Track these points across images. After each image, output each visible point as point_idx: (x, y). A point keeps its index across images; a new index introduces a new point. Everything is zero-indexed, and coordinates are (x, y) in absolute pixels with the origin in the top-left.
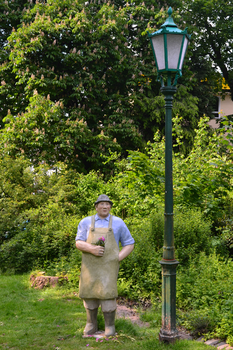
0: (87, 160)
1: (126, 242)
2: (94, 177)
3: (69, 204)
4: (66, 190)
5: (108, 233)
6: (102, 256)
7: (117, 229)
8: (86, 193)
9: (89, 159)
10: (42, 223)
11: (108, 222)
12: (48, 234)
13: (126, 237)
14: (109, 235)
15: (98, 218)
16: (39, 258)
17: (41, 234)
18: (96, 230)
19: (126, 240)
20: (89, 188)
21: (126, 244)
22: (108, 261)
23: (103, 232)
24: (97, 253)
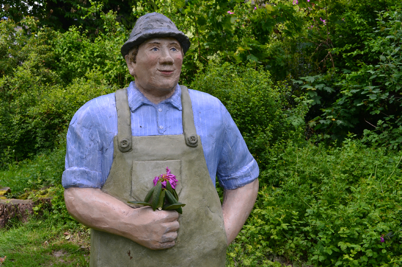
0: (65, 16)
1: (239, 174)
2: (75, 34)
3: (46, 70)
4: (41, 52)
5: (184, 153)
6: (171, 248)
7: (211, 136)
8: (68, 56)
9: (67, 15)
10: (11, 98)
11: (177, 114)
12: (20, 113)
13: (237, 159)
14: (191, 162)
15: (141, 99)
16: (9, 147)
17: (11, 112)
18: (138, 146)
19: (237, 168)
20: (70, 49)
21: (239, 182)
22: (194, 257)
23: (168, 152)
24: (154, 239)
